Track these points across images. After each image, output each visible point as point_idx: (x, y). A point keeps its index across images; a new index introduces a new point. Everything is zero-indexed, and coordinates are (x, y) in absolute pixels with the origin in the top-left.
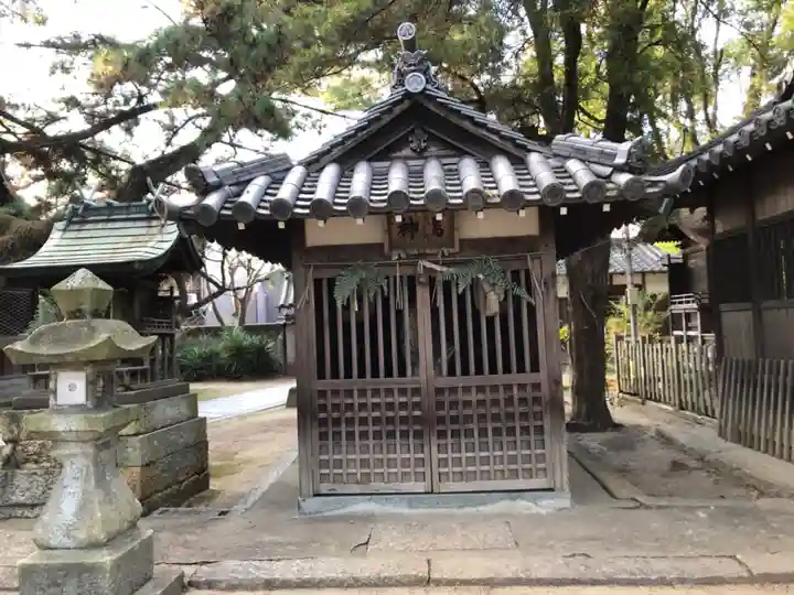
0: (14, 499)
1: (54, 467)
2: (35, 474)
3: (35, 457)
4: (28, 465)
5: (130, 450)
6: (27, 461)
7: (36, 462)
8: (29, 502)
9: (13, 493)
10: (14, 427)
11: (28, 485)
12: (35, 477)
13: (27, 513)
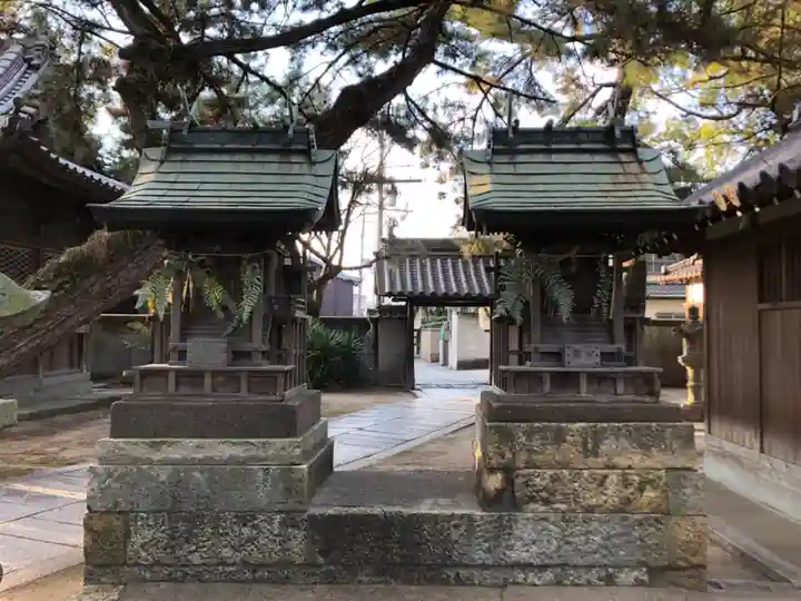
0: (514, 556)
1: (574, 511)
2: (545, 519)
3: (544, 494)
4: (532, 506)
5: (688, 491)
6: (532, 499)
7: (547, 502)
8: (537, 561)
9: (511, 548)
10: (505, 449)
11: (534, 536)
12: (545, 523)
13: (532, 578)
